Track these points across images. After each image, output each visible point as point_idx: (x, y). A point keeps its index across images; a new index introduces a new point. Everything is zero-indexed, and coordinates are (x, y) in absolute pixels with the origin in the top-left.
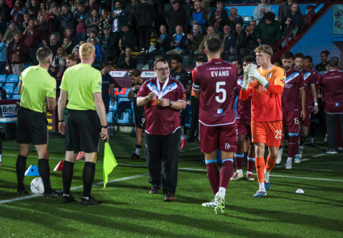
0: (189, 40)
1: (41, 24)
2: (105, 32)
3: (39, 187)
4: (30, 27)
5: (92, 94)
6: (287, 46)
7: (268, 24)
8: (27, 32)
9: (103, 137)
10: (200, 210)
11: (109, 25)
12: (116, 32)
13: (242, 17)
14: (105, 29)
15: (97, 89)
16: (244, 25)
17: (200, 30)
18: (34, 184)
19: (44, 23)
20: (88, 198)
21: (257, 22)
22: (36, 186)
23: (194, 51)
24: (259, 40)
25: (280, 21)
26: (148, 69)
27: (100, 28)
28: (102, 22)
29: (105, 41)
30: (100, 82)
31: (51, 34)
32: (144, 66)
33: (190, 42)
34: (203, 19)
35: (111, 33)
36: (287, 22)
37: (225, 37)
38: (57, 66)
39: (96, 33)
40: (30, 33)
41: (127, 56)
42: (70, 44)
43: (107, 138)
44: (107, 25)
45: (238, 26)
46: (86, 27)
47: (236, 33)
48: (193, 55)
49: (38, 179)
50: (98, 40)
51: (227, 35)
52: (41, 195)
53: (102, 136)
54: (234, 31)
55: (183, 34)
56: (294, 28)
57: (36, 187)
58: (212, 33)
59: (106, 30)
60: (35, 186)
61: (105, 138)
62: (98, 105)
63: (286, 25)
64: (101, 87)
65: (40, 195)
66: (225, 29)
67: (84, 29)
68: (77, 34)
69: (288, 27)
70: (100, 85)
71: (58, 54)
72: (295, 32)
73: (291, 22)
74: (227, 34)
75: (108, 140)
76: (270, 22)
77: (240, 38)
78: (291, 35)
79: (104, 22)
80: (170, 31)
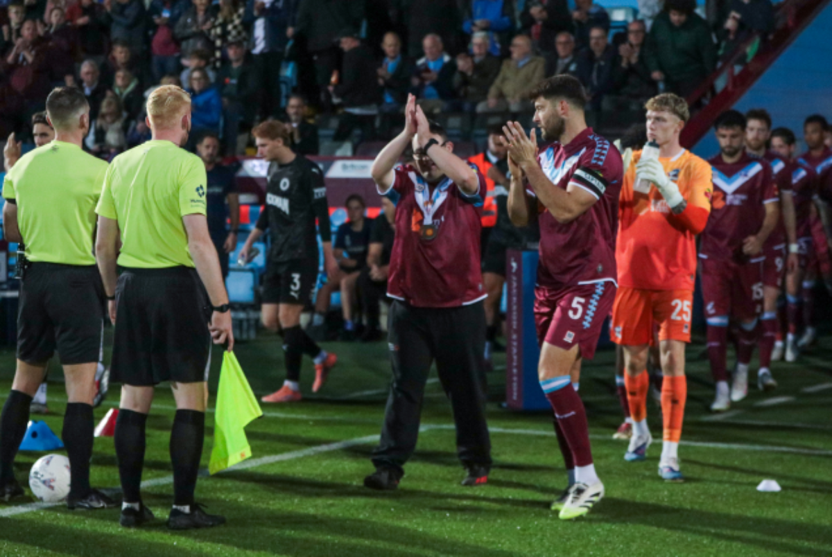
0: (463, 74)
1: (56, 32)
2: (231, 53)
3: (54, 480)
4: (24, 43)
5: (181, 219)
6: (730, 88)
7: (677, 24)
8: (17, 56)
9: (218, 337)
10: (497, 541)
11: (244, 34)
12: (262, 54)
13: (608, 11)
14: (231, 44)
15: (193, 204)
16: (612, 32)
17: (494, 47)
18: (41, 473)
19: (63, 30)
20: (187, 509)
21: (649, 23)
22: (46, 477)
23: (474, 105)
24: (656, 75)
25: (713, 19)
26: (349, 153)
27: (218, 43)
28: (224, 25)
29: (232, 77)
30: (201, 187)
31: (81, 61)
32: (339, 147)
33: (466, 81)
34: (503, 15)
35: (248, 56)
36: (730, 24)
37: (561, 63)
38: (101, 147)
39: (205, 56)
40: (24, 59)
41: (293, 118)
42: (132, 86)
43: (227, 340)
44: (239, 33)
45: (595, 33)
46: (177, 41)
47: (591, 53)
48: (473, 115)
49: (52, 457)
50: (212, 75)
51: (567, 61)
52: (60, 504)
53: (213, 334)
54: (584, 50)
55: (446, 58)
56: (748, 40)
57: (44, 482)
58: (525, 55)
59: (234, 47)
60: (43, 479)
61: (222, 340)
62: (196, 247)
63: (728, 31)
64: (204, 198)
65: (57, 504)
66: (560, 43)
67: (172, 46)
68: (155, 60)
69: (731, 37)
70: (201, 196)
71: (103, 116)
72: (751, 50)
73: (741, 24)
74: (566, 57)
75: (231, 345)
76: (683, 18)
77: (600, 69)
78: (742, 60)
79: (230, 27)
80: (410, 50)
